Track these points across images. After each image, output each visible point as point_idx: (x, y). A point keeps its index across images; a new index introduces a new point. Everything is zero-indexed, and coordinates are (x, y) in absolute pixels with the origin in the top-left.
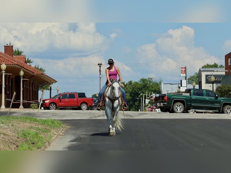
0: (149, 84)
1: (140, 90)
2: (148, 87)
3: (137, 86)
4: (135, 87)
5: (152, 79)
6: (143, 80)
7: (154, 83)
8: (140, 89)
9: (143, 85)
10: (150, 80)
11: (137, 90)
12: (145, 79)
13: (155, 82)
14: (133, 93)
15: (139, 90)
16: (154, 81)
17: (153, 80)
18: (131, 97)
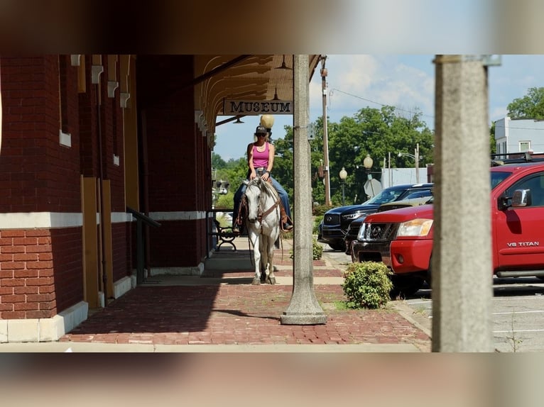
0: (384, 123)
1: (358, 140)
2: (382, 132)
3: (352, 129)
4: (345, 133)
5: (392, 109)
6: (368, 114)
7: (398, 121)
8: (360, 139)
9: (368, 126)
10: (387, 113)
11: (351, 143)
12: (374, 111)
13: (400, 118)
14: (339, 149)
15: (357, 143)
16: (397, 116)
17: (396, 114)
18: (335, 162)
